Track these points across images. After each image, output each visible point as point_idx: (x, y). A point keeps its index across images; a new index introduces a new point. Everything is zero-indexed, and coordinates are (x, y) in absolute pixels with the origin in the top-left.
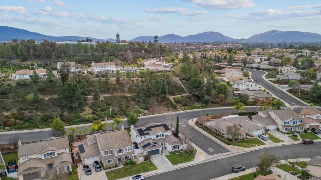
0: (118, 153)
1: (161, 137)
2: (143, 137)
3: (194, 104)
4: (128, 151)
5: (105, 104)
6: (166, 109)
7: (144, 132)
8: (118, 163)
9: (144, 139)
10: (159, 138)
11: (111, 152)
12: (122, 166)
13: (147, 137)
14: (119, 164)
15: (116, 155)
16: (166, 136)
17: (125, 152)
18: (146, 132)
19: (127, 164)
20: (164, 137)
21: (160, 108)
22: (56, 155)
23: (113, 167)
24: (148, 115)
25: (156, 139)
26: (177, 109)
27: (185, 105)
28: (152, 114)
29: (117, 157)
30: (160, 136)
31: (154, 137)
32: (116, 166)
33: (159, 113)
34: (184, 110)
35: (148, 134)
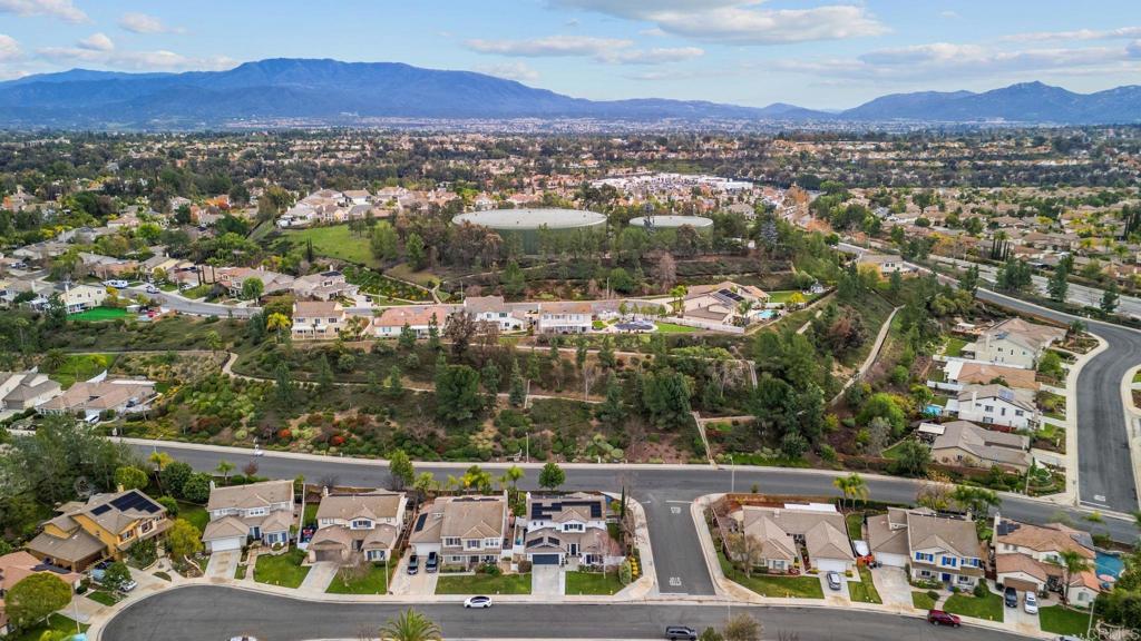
0: (469, 547)
1: (577, 531)
2: (538, 523)
3: (758, 451)
4: (490, 546)
5: (529, 420)
6: (673, 451)
7: (544, 513)
8: (467, 566)
9: (538, 526)
10: (570, 531)
11: (458, 541)
12: (473, 573)
13: (547, 524)
14: (471, 567)
15: (466, 549)
16: (587, 529)
17: (483, 547)
18: (548, 513)
19: (483, 571)
20: (584, 531)
21: (660, 447)
22: (373, 527)
23: (456, 571)
24: (619, 463)
25: (563, 531)
26: (704, 458)
27: (730, 450)
28: (630, 462)
29: (467, 553)
30: (576, 526)
31: (560, 527)
32: (463, 570)
33: (647, 462)
34: (722, 463)
35: (549, 517)
